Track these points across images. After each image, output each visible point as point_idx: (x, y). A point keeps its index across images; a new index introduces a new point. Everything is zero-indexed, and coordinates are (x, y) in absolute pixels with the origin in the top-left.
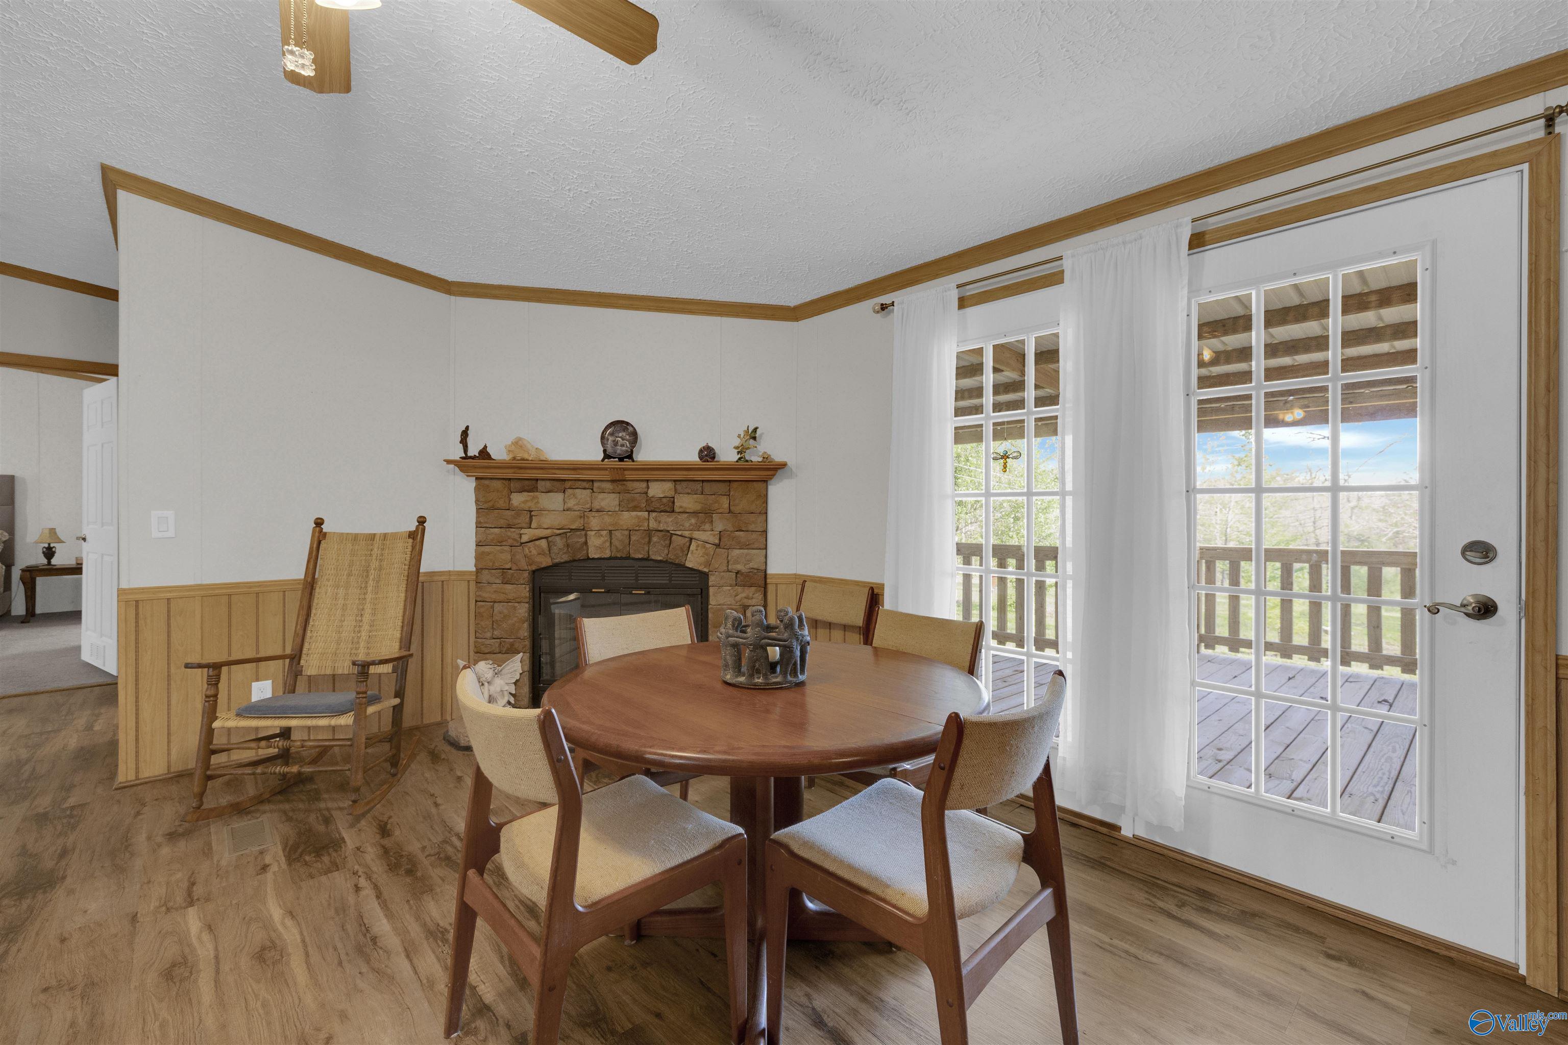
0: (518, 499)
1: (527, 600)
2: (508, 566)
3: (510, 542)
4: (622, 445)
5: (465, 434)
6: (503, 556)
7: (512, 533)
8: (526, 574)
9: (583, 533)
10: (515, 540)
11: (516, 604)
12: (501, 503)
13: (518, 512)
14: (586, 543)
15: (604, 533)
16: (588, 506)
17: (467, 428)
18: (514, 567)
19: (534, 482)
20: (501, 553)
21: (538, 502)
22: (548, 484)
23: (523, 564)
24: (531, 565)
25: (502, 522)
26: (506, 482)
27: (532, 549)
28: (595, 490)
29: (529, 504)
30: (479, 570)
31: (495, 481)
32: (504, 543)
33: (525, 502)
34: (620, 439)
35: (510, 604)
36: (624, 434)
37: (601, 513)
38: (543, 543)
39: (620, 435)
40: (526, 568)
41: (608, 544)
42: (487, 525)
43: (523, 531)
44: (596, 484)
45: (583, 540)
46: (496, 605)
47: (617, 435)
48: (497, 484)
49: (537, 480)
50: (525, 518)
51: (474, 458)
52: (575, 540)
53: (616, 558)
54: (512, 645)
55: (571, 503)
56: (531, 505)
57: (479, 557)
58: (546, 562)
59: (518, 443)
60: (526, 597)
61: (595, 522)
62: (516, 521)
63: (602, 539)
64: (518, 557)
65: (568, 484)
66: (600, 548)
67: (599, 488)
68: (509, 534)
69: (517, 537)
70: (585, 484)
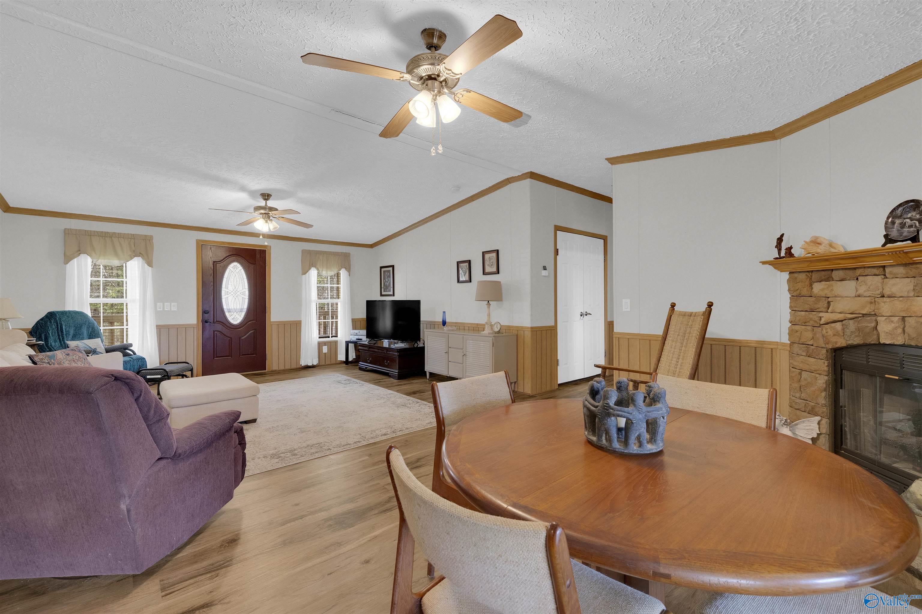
0: (818, 288)
1: (826, 373)
2: (810, 343)
3: (811, 323)
4: (910, 226)
5: (780, 240)
6: (807, 335)
7: (814, 316)
8: (824, 351)
9: (874, 318)
10: (815, 321)
11: (818, 375)
12: (805, 292)
13: (818, 298)
14: (876, 328)
15: (896, 319)
16: (878, 292)
17: (782, 235)
18: (815, 345)
19: (829, 272)
20: (806, 331)
21: (832, 290)
22: (841, 273)
23: (821, 343)
24: (828, 344)
25: (807, 307)
26: (809, 274)
27: (829, 330)
28: (887, 275)
29: (826, 292)
30: (792, 343)
31: (801, 274)
32: (807, 324)
33: (823, 290)
34: (908, 220)
35: (813, 374)
36: (914, 214)
37: (892, 299)
38: (838, 326)
39: (909, 215)
40: (823, 346)
41: (900, 331)
42: (796, 309)
43: (821, 314)
44: (887, 270)
45: (873, 325)
46: (803, 373)
47: (905, 216)
48: (802, 276)
49: (832, 270)
50: (822, 304)
51: (783, 257)
52: (865, 324)
53: (910, 346)
54: (813, 408)
55: (862, 290)
56: (828, 293)
57: (791, 333)
58: (841, 342)
59: (816, 242)
60: (824, 371)
61: (885, 307)
62: (817, 306)
63: (893, 325)
64: (817, 335)
65: (858, 272)
66: (889, 334)
67: (891, 273)
68: (811, 316)
69: (817, 319)
70: (875, 271)
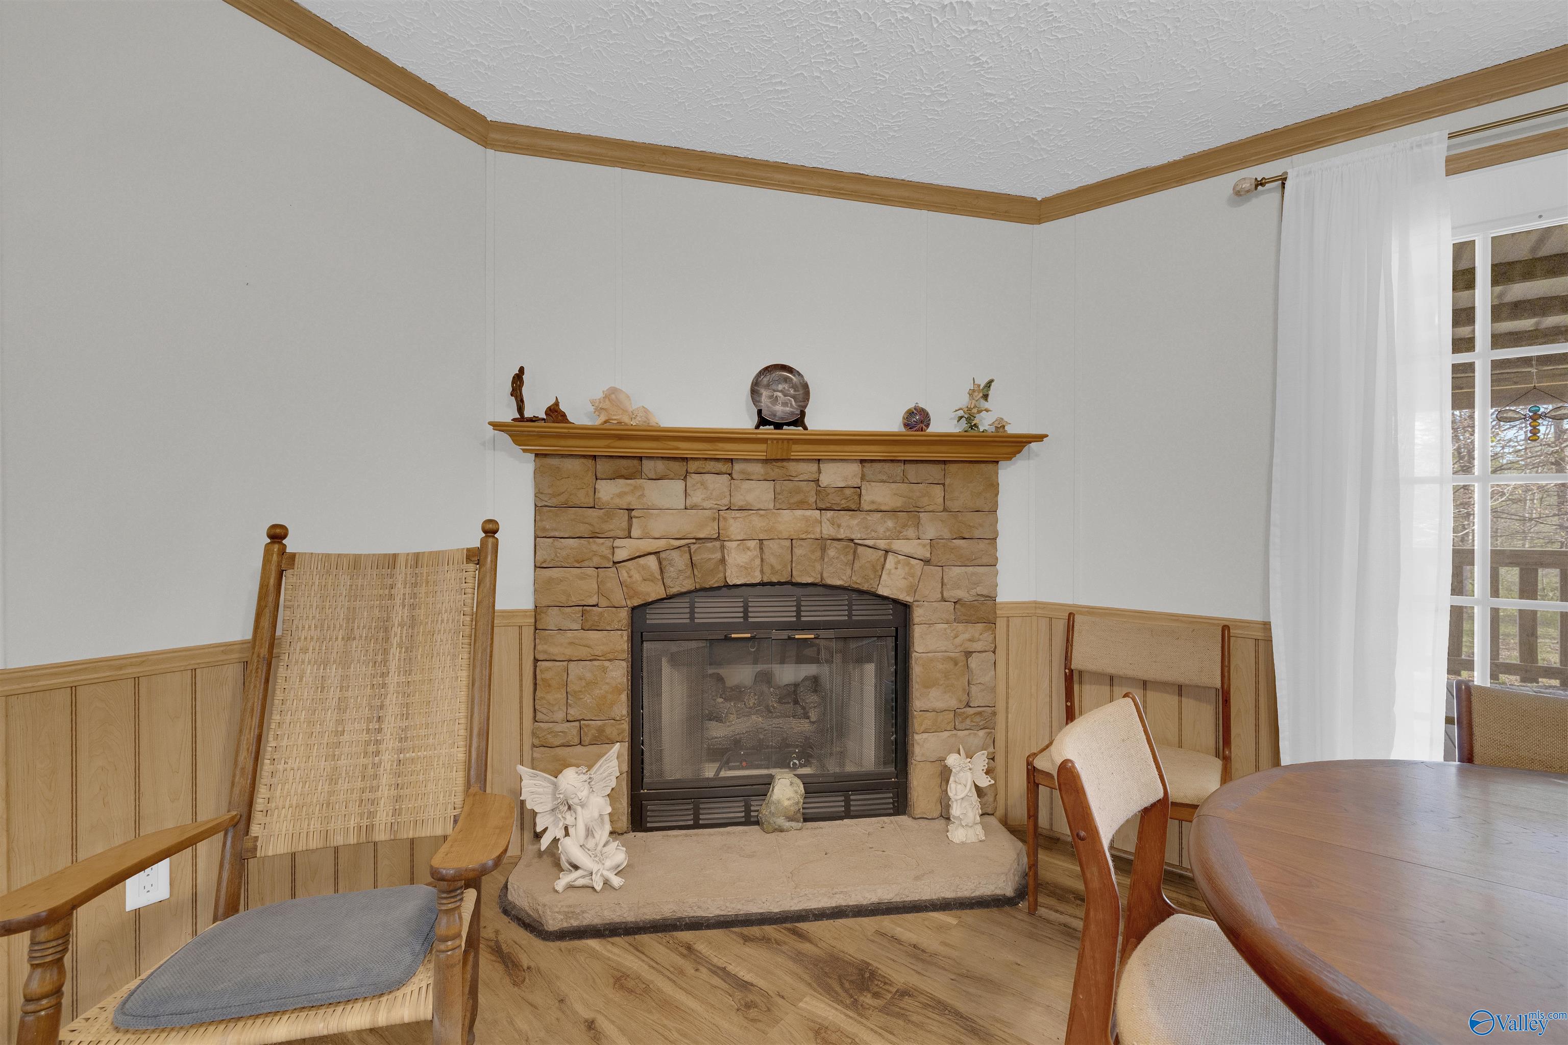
0: (608, 491)
1: (626, 655)
2: (593, 601)
3: (596, 561)
4: (785, 404)
5: (518, 380)
6: (584, 585)
7: (601, 547)
8: (622, 614)
9: (718, 544)
10: (604, 557)
11: (607, 664)
12: (580, 497)
13: (610, 512)
14: (722, 560)
15: (751, 544)
16: (725, 501)
17: (522, 370)
18: (604, 602)
19: (636, 462)
20: (581, 579)
21: (643, 495)
22: (660, 466)
23: (618, 597)
24: (631, 598)
25: (583, 529)
26: (590, 462)
27: (633, 572)
28: (734, 476)
29: (628, 498)
30: (542, 608)
31: (569, 460)
32: (586, 564)
33: (621, 495)
34: (780, 394)
35: (596, 663)
36: (788, 385)
37: (745, 513)
38: (652, 562)
39: (781, 387)
40: (624, 603)
41: (757, 561)
42: (557, 534)
43: (617, 543)
44: (738, 466)
45: (718, 555)
46: (573, 665)
47: (775, 386)
48: (574, 465)
49: (642, 458)
50: (620, 522)
51: (535, 420)
52: (705, 555)
53: (770, 584)
54: (600, 728)
55: (697, 497)
56: (631, 500)
57: (542, 586)
58: (656, 591)
59: (612, 398)
60: (620, 651)
61: (736, 527)
62: (605, 527)
63: (749, 553)
64: (609, 585)
65: (693, 466)
66: (746, 568)
67: (742, 472)
68: (594, 547)
69: (607, 552)
70: (720, 466)
